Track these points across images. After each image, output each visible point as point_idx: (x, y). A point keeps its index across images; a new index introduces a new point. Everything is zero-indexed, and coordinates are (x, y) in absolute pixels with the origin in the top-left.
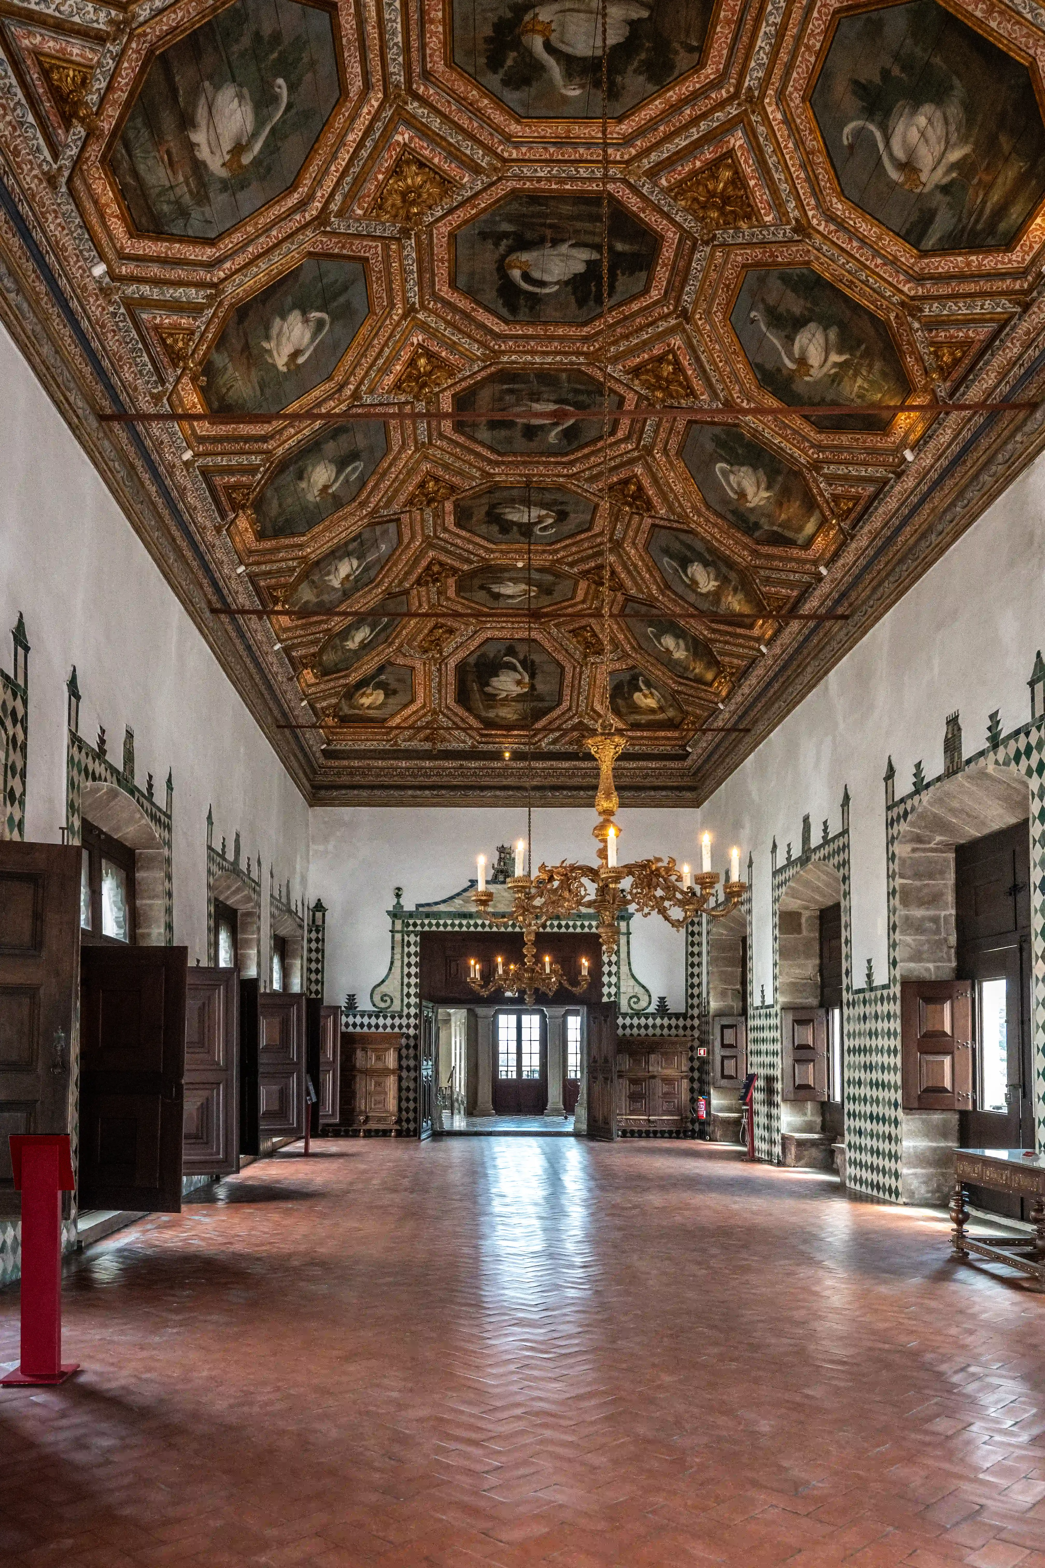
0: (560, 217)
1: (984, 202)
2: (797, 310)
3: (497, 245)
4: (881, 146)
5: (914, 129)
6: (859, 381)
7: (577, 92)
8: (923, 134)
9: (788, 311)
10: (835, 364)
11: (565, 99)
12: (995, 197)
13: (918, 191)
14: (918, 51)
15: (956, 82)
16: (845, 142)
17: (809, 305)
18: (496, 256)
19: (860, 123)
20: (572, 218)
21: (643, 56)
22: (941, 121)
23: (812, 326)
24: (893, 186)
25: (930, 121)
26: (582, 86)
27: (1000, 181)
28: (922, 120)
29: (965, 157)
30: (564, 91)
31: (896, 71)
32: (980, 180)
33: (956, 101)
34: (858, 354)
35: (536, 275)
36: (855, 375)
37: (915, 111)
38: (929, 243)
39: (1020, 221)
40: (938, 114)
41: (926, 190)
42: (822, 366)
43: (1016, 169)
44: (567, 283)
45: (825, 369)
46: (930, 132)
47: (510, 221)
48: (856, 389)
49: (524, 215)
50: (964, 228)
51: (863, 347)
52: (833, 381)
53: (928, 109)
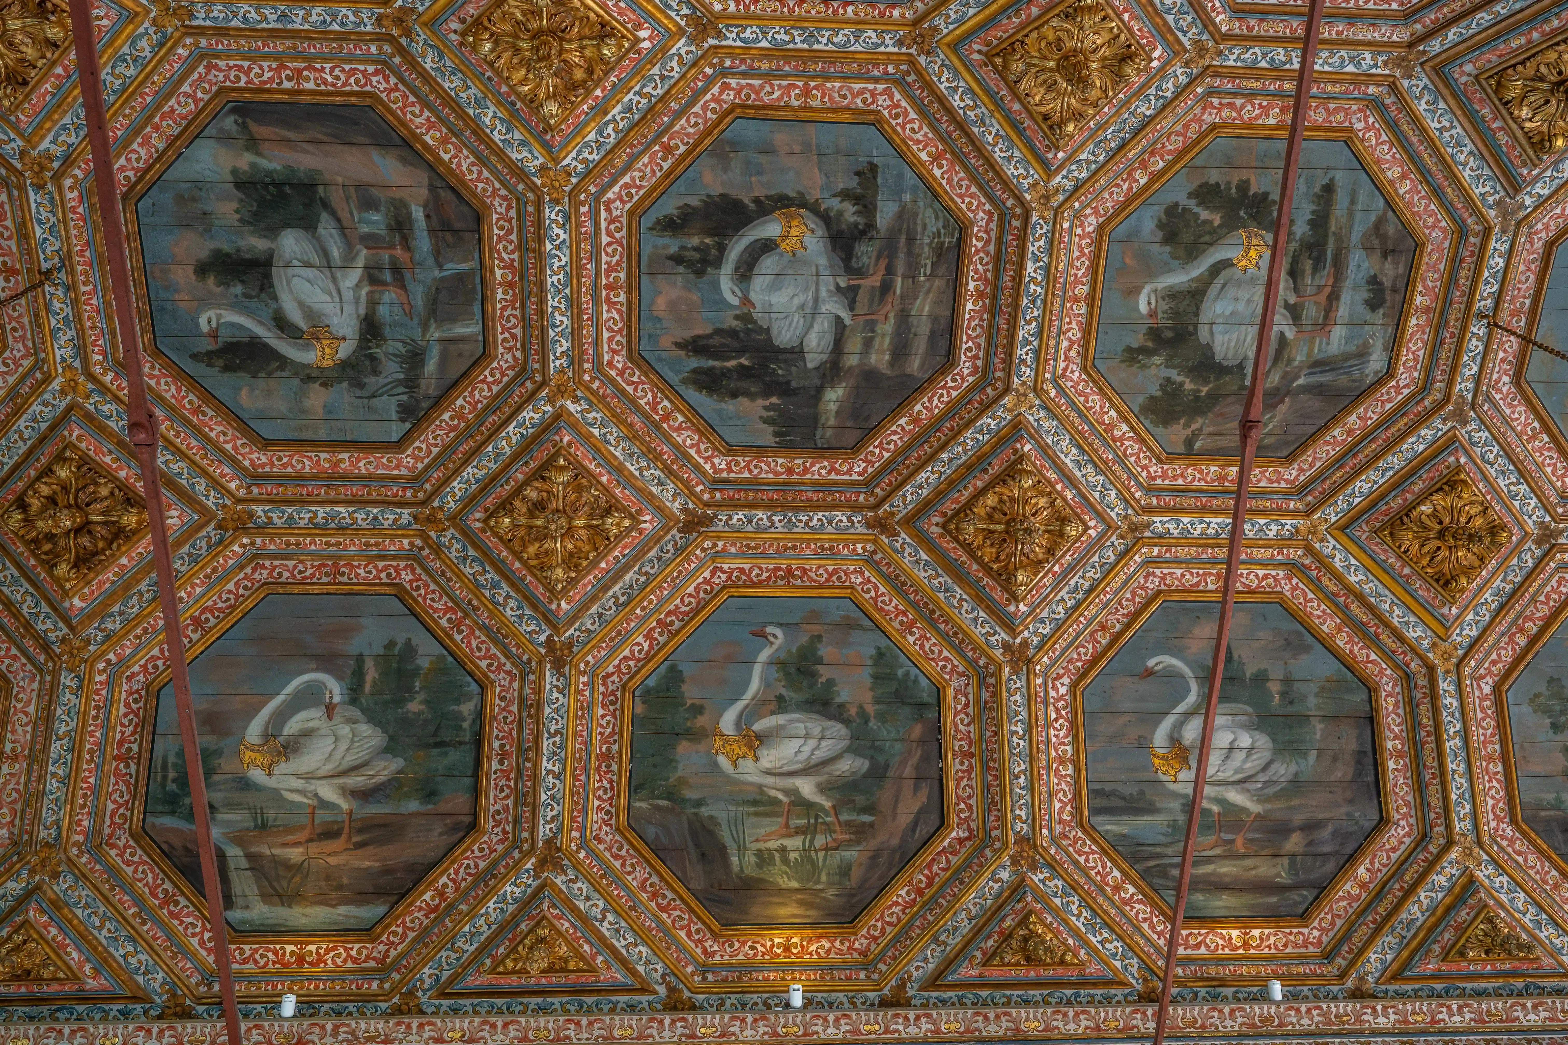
0: (907, 298)
1: (1209, 860)
2: (844, 695)
3: (845, 195)
4: (1181, 708)
5: (1231, 737)
6: (794, 843)
7: (1143, 308)
8: (1231, 749)
9: (831, 683)
10: (794, 792)
11: (1134, 291)
12: (1226, 869)
13: (1163, 778)
14: (1312, 701)
15: (1312, 757)
16: (1151, 663)
17: (870, 709)
18: (814, 194)
19: (1186, 670)
20: (904, 316)
21: (1189, 386)
22: (1262, 763)
23: (838, 729)
24: (1144, 743)
25: (1251, 750)
26: (1152, 314)
27: (1249, 862)
28: (1245, 740)
29: (1244, 810)
30: (1148, 288)
31: (1274, 687)
32: (1233, 841)
33: (1293, 768)
34: (844, 817)
35: (768, 264)
36: (799, 831)
37: (1249, 727)
38: (1109, 825)
39: (1222, 913)
40: (1267, 755)
41: (1172, 787)
42: (769, 773)
43: (1273, 871)
44: (746, 318)
45: (769, 780)
46: (1240, 756)
47: (900, 216)
48: (773, 844)
49: (911, 240)
50: (1160, 856)
51: (867, 818)
52: (755, 803)
53: (1263, 740)
